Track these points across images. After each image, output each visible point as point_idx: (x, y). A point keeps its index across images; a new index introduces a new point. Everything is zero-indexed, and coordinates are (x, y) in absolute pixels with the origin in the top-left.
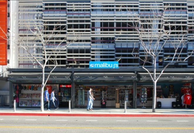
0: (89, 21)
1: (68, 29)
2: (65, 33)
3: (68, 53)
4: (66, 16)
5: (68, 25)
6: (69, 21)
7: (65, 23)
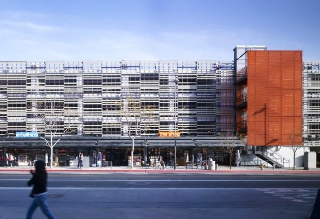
0: (25, 102)
1: (8, 108)
2: (6, 111)
3: (9, 125)
4: (6, 98)
5: (9, 104)
6: (9, 102)
7: (6, 103)
